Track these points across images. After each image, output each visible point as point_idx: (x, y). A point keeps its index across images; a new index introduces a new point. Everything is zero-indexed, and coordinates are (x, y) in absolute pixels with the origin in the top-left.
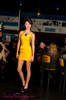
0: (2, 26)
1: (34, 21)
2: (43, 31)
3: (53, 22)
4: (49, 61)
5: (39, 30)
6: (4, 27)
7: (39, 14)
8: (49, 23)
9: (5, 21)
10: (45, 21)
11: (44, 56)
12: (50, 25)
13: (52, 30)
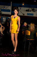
1: (20, 9)
2: (26, 15)
3: (32, 9)
5: (23, 14)
6: (2, 13)
7: (23, 4)
8: (30, 10)
9: (2, 9)
10: (27, 9)
11: (26, 31)
12: (30, 11)
13: (31, 14)
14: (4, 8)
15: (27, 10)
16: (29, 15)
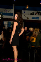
0: (1, 16)
1: (24, 12)
2: (30, 19)
3: (37, 12)
4: (35, 41)
7: (27, 7)
11: (31, 37)
12: (35, 15)
13: (36, 18)
14: (6, 11)
15: (31, 13)
16: (34, 19)
